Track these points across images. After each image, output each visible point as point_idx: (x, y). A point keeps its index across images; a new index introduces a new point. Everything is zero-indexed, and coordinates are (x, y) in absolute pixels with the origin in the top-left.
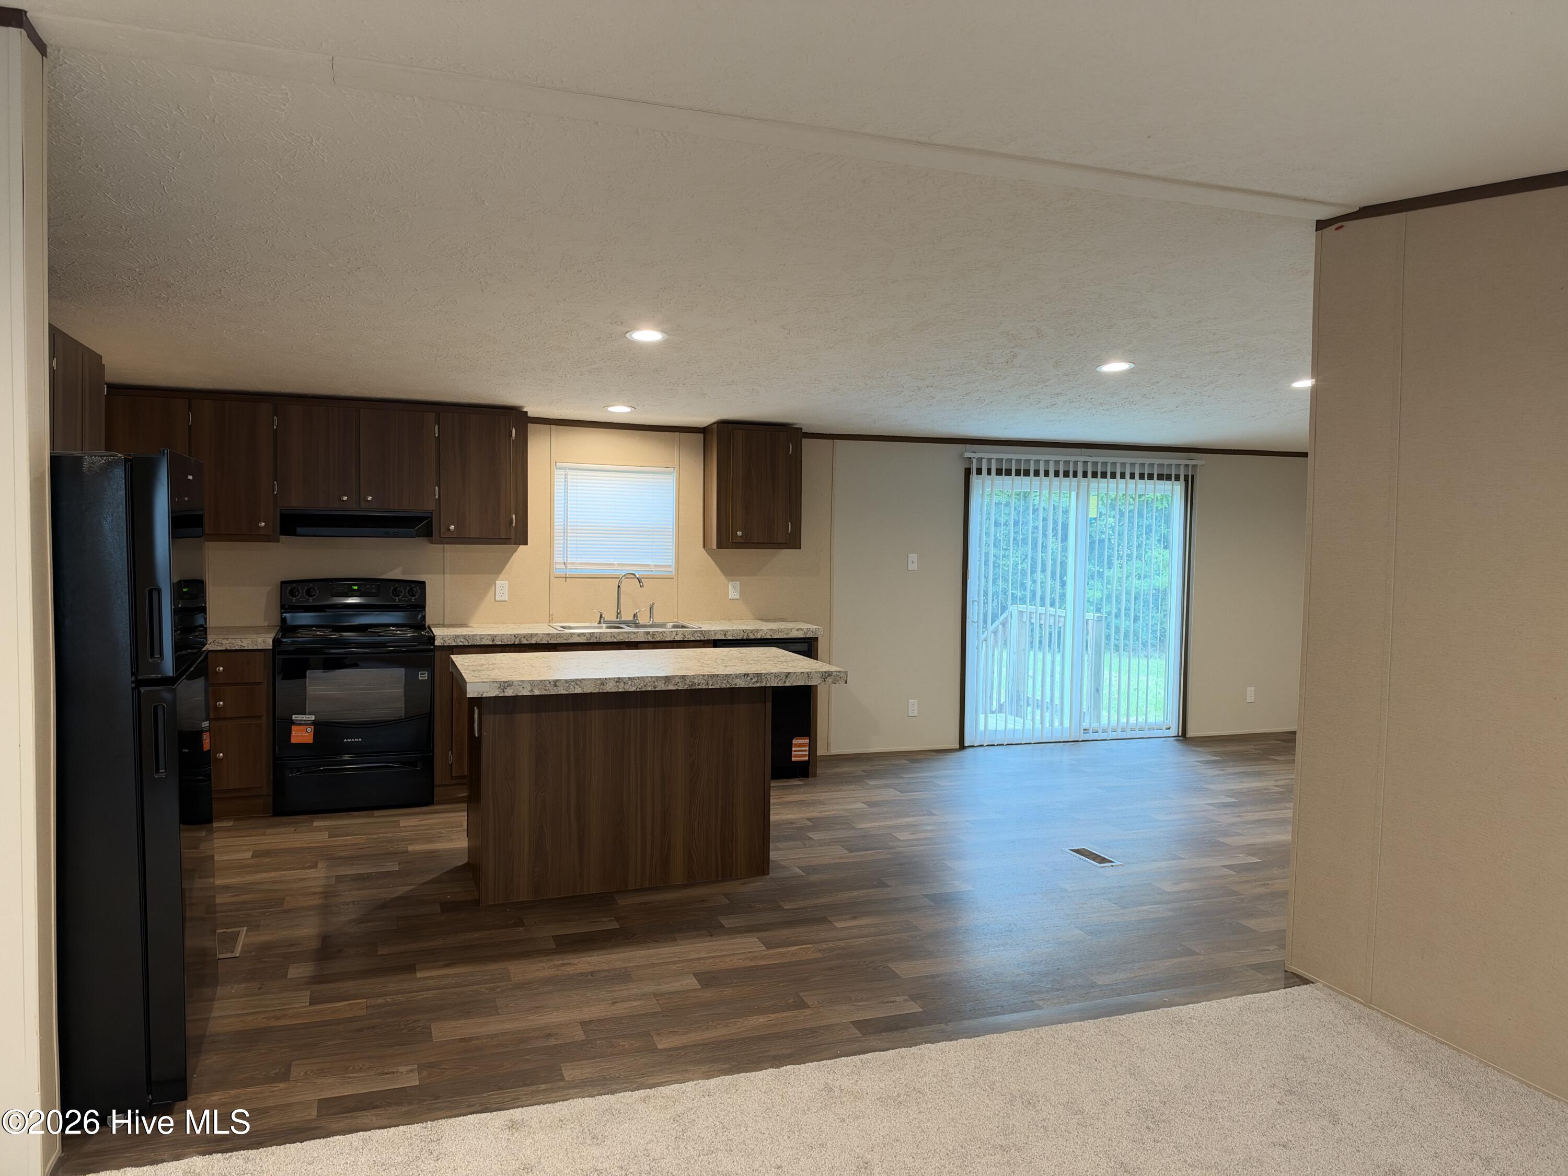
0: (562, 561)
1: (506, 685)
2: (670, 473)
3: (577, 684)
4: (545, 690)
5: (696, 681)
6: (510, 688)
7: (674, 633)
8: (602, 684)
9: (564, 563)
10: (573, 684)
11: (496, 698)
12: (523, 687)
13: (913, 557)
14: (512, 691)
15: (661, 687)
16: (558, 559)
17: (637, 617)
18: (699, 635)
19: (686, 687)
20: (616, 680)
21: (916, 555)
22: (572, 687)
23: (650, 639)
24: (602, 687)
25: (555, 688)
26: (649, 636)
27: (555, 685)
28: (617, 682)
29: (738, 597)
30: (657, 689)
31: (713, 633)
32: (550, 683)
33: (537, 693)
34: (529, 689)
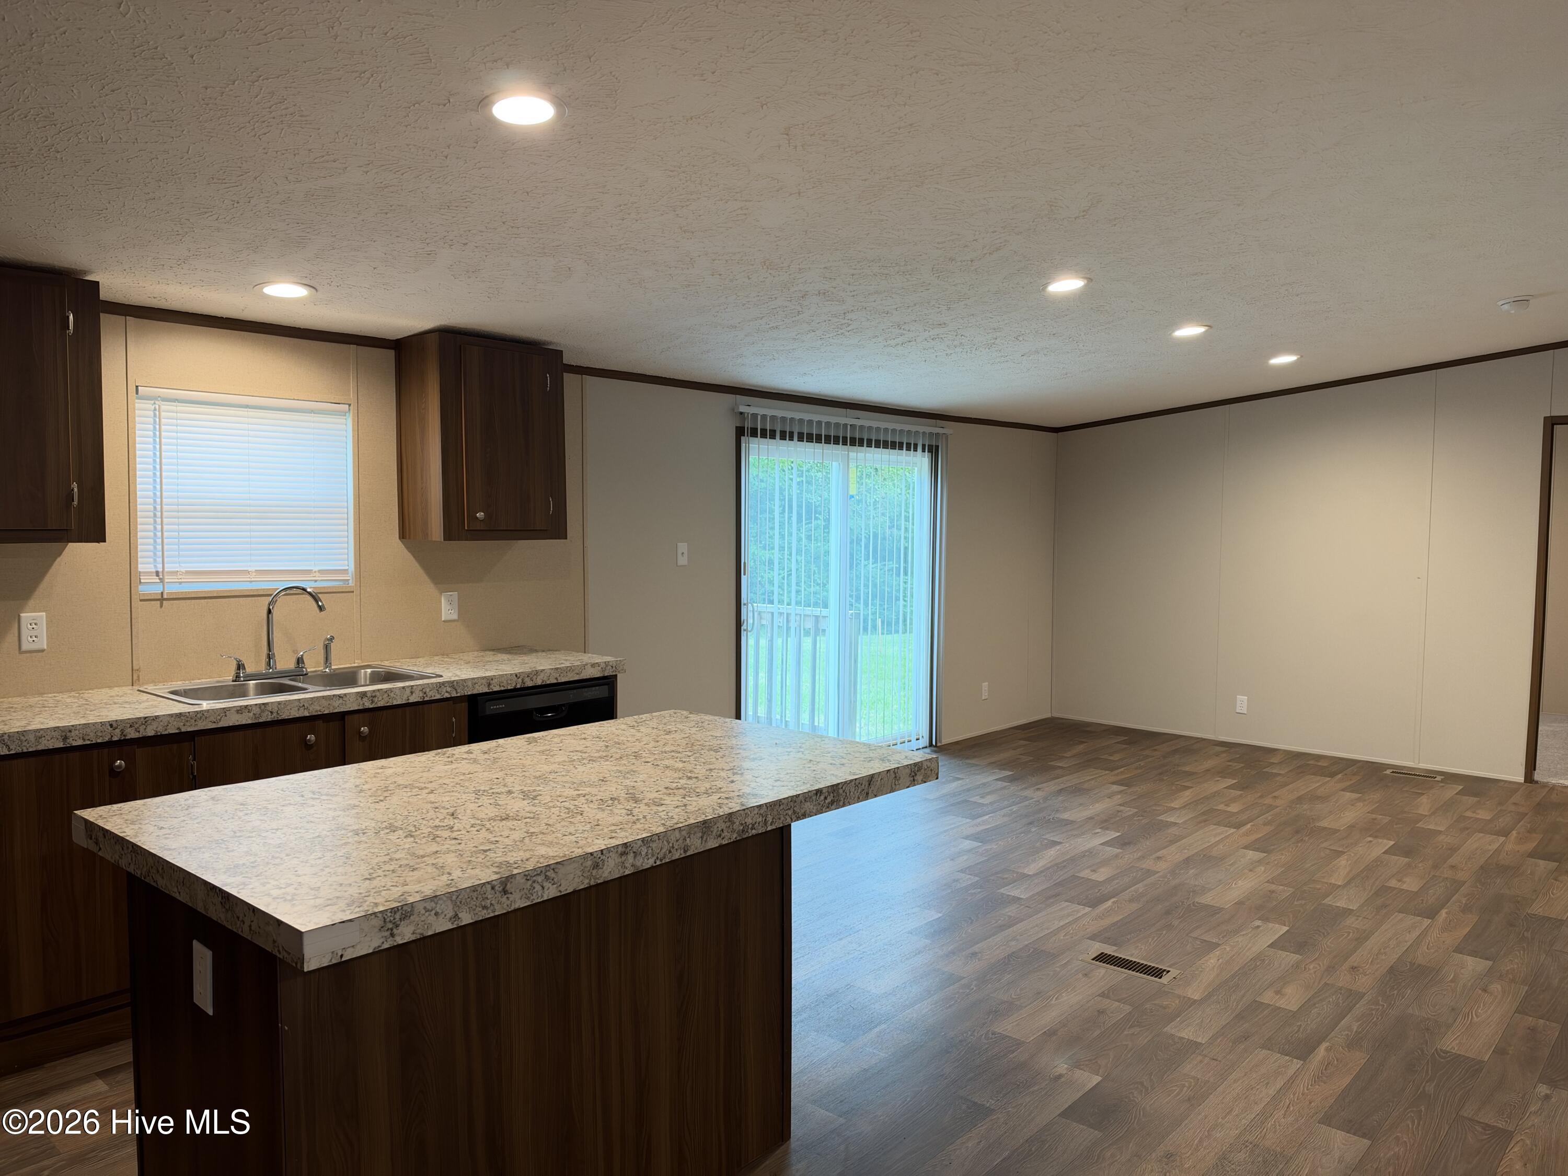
0: (154, 570)
1: (398, 916)
2: (343, 414)
3: (547, 878)
4: (485, 907)
5: (749, 821)
6: (407, 921)
7: (408, 691)
8: (596, 866)
9: (157, 573)
10: (540, 879)
11: (377, 953)
12: (436, 914)
13: (683, 547)
14: (411, 928)
15: (697, 845)
16: (145, 564)
17: (303, 663)
18: (449, 689)
19: (734, 836)
20: (620, 849)
21: (686, 544)
22: (538, 887)
23: (368, 705)
24: (594, 872)
25: (504, 899)
26: (365, 699)
27: (505, 892)
28: (622, 854)
29: (455, 617)
30: (689, 853)
31: (470, 684)
32: (493, 888)
33: (466, 918)
34: (451, 914)
